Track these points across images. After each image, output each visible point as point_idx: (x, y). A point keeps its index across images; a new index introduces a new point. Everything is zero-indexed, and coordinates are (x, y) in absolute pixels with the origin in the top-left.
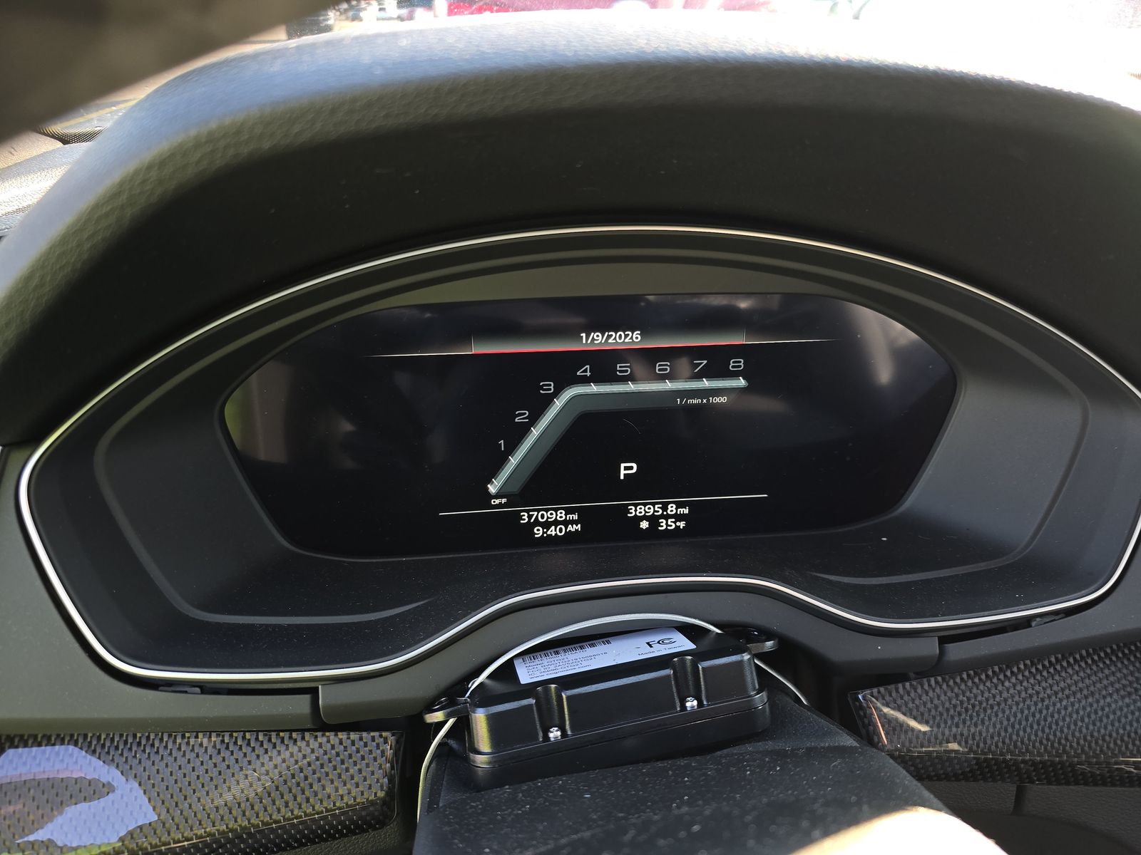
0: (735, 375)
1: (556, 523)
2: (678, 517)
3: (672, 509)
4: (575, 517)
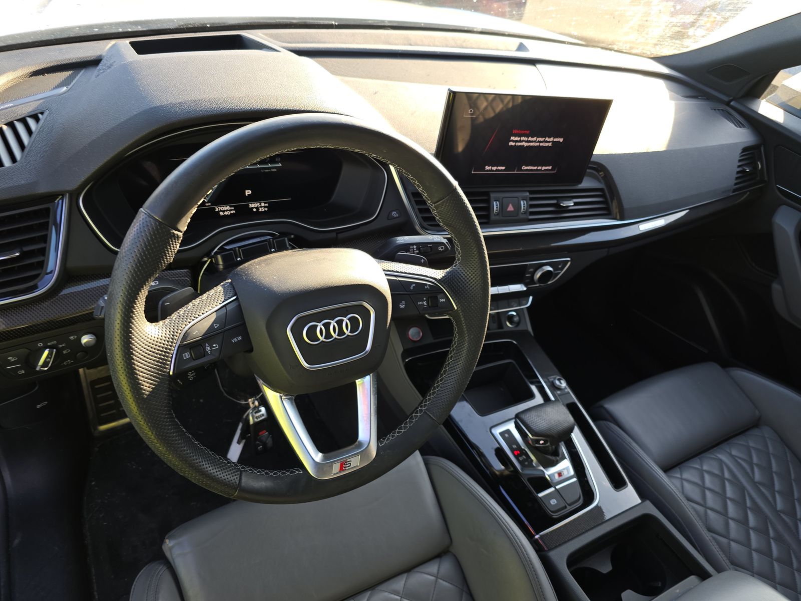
0: (277, 163)
1: (227, 210)
2: (265, 207)
3: (263, 204)
4: (233, 208)
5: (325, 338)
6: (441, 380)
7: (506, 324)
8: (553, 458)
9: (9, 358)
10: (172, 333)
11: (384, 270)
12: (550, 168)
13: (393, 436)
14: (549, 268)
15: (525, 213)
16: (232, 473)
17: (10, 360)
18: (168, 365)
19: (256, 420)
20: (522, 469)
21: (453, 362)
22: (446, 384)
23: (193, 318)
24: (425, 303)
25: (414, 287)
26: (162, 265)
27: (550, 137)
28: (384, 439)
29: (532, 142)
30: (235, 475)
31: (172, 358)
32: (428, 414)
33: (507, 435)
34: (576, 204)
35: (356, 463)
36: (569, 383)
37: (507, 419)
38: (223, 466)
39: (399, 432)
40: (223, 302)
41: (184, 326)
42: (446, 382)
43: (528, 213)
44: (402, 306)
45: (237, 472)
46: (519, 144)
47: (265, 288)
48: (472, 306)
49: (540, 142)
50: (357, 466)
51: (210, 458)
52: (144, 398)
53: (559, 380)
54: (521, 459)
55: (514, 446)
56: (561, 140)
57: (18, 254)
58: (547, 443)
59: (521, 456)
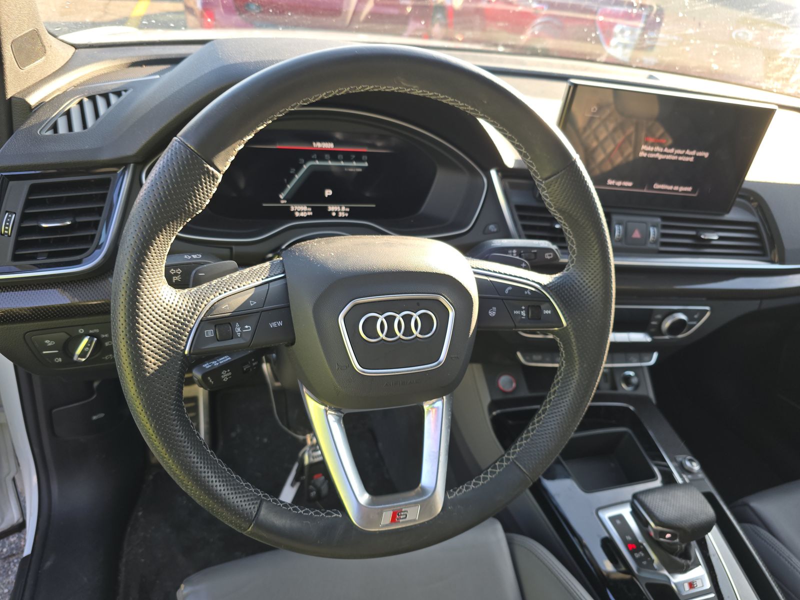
1: (303, 211)
2: (345, 212)
3: (343, 209)
4: (310, 209)
5: (386, 336)
6: (538, 422)
7: (622, 386)
8: (683, 561)
9: (46, 342)
10: (196, 302)
11: (473, 268)
12: (689, 189)
13: (467, 488)
14: (682, 317)
15: (655, 242)
16: (248, 500)
17: (47, 344)
18: (183, 340)
19: (312, 460)
20: (638, 570)
21: (556, 399)
22: (544, 427)
23: (225, 289)
24: (523, 313)
25: (509, 291)
26: (189, 208)
27: (691, 150)
28: (455, 490)
29: (669, 154)
30: (253, 504)
31: (190, 333)
32: (517, 465)
33: (618, 522)
34: (721, 238)
35: (413, 515)
36: (704, 467)
37: (619, 501)
38: (238, 488)
39: (475, 484)
40: (267, 278)
41: (212, 297)
42: (544, 425)
43: (659, 244)
44: (492, 313)
45: (256, 499)
46: (652, 156)
47: (318, 264)
48: (588, 323)
49: (679, 155)
50: (415, 520)
51: (224, 475)
52: (145, 376)
53: (690, 461)
54: (637, 555)
55: (629, 538)
56: (706, 155)
57: (68, 223)
58: (676, 539)
59: (637, 552)
